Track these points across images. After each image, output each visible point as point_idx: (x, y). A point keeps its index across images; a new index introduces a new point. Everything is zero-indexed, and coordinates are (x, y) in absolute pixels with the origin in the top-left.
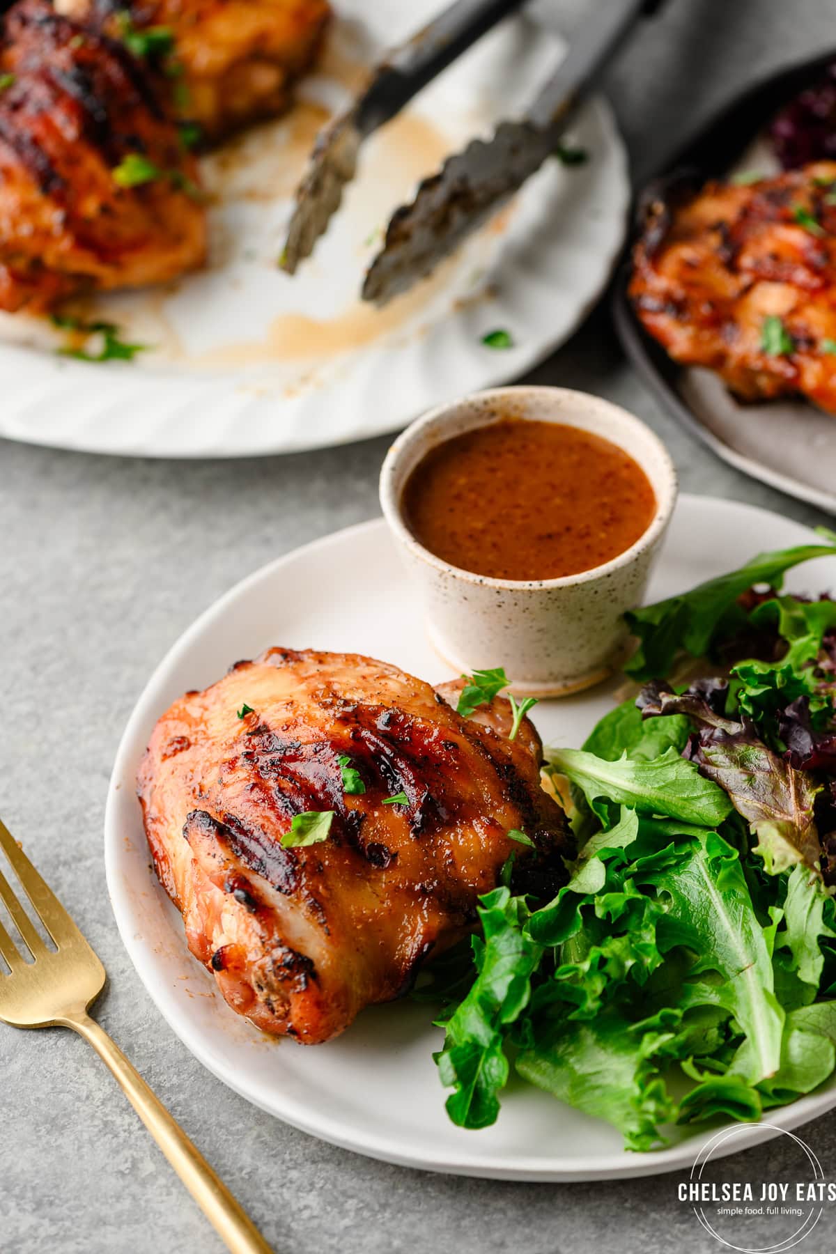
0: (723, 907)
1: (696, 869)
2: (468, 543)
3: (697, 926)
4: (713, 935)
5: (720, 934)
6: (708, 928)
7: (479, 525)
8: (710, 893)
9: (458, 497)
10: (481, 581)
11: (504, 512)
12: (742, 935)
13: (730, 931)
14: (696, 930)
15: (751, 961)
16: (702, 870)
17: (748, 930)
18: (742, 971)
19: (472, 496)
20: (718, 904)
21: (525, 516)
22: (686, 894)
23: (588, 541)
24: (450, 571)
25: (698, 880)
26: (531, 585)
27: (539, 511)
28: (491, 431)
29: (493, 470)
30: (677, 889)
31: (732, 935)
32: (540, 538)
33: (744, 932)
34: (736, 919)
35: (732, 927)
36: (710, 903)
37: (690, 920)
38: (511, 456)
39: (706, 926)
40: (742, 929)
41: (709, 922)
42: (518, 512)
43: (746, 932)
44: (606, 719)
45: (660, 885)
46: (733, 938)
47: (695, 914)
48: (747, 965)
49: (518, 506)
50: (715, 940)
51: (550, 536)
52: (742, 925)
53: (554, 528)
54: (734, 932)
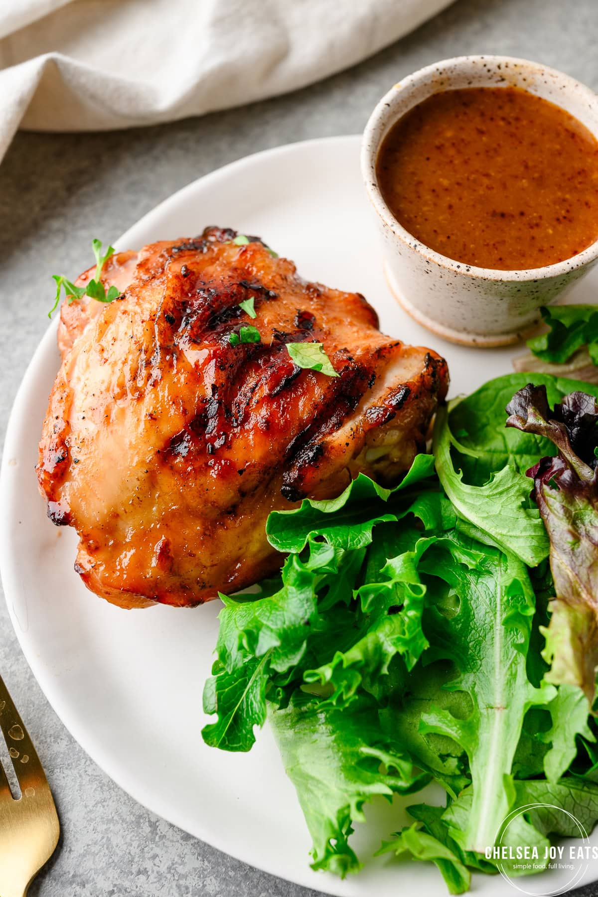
0: (501, 638)
1: (494, 586)
2: (428, 197)
3: (471, 644)
4: (481, 660)
5: (487, 662)
6: (480, 651)
7: (445, 182)
8: (495, 618)
9: (440, 148)
10: (416, 246)
11: (473, 176)
12: (506, 674)
13: (497, 665)
14: (468, 648)
15: (504, 704)
16: (499, 591)
17: (514, 672)
18: (492, 708)
19: (452, 152)
20: (498, 632)
21: (489, 188)
22: (474, 606)
23: (535, 232)
24: (392, 226)
25: (490, 599)
26: (458, 267)
27: (504, 186)
28: (496, 94)
29: (481, 132)
30: (469, 598)
31: (497, 670)
32: (494, 214)
33: (509, 673)
34: (507, 654)
35: (501, 661)
36: (492, 627)
37: (466, 637)
38: (502, 123)
39: (478, 648)
40: (509, 669)
41: (483, 645)
42: (486, 181)
43: (511, 675)
44: (494, 381)
45: (455, 587)
46: (497, 674)
47: (473, 631)
48: (499, 706)
49: (487, 175)
50: (481, 666)
51: (503, 215)
52: (511, 665)
53: (511, 208)
54: (500, 669)
